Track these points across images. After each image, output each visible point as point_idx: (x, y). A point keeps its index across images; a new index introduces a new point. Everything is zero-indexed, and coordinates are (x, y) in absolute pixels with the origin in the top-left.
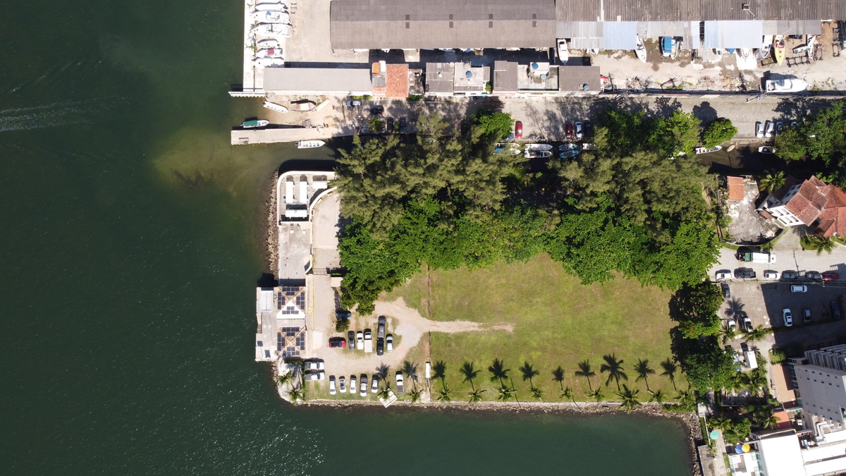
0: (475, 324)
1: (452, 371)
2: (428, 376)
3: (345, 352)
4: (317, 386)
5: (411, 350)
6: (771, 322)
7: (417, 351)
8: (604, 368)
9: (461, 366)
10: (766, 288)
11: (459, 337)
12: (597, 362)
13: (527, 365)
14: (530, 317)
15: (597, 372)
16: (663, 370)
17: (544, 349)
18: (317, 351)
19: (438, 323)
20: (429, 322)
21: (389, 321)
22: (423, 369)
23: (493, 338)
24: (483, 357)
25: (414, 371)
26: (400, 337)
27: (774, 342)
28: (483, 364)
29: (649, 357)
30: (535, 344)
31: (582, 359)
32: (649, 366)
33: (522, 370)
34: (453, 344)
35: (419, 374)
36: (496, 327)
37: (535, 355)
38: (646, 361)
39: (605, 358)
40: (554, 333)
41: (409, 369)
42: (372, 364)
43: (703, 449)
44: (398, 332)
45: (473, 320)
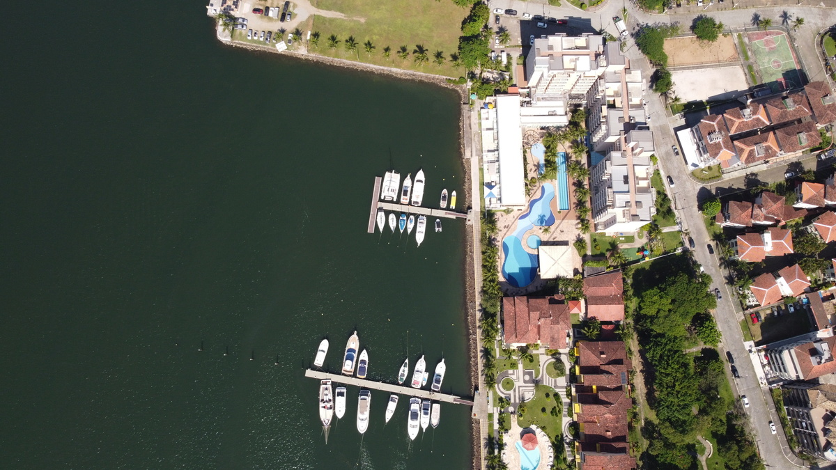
0: (343, 15)
1: (324, 38)
2: (308, 38)
3: (261, 17)
4: (241, 34)
5: (301, 22)
6: (522, 42)
7: (305, 24)
8: (415, 52)
9: (329, 36)
10: (523, 23)
11: (332, 20)
12: (411, 47)
13: (369, 43)
14: (377, 15)
15: (411, 53)
16: (451, 59)
17: (381, 35)
18: (245, 14)
19: (321, 11)
20: (315, 9)
21: (291, 4)
22: (306, 35)
23: (352, 24)
24: (344, 34)
25: (301, 34)
26: (296, 15)
27: (521, 53)
28: (342, 37)
29: (444, 50)
30: (376, 31)
31: (403, 45)
32: (443, 55)
33: (366, 44)
34: (327, 24)
35: (303, 37)
36: (354, 18)
37: (375, 38)
38: (442, 52)
39: (417, 46)
40: (388, 27)
41: (298, 33)
42: (276, 26)
43: (466, 107)
44: (295, 12)
45: (342, 12)
